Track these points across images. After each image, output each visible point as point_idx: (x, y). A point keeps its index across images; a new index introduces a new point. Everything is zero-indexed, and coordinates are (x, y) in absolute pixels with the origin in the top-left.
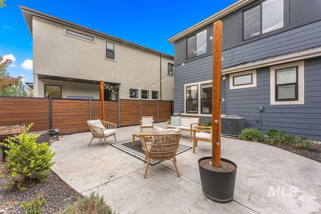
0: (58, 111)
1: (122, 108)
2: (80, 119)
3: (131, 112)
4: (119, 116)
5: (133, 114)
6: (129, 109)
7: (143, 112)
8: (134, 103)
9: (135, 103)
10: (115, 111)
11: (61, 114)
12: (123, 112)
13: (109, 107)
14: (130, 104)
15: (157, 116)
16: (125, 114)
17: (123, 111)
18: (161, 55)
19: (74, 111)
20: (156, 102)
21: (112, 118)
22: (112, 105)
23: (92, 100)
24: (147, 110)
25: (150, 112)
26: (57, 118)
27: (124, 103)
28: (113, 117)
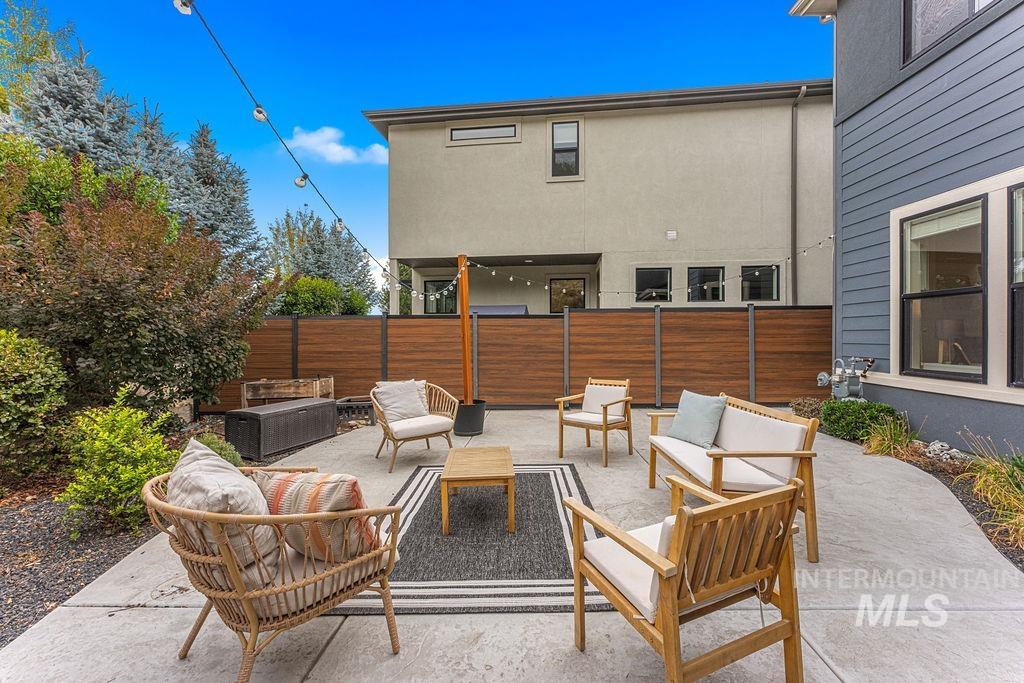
0: (398, 348)
1: (575, 339)
2: (449, 372)
3: (615, 357)
4: (566, 367)
5: (624, 362)
6: (605, 344)
7: (666, 357)
8: (625, 322)
9: (633, 322)
10: (553, 352)
11: (406, 357)
12: (579, 357)
13: (533, 339)
14: (614, 326)
15: (748, 378)
16: (588, 361)
17: (580, 353)
18: (795, 95)
19: (435, 348)
20: (744, 314)
21: (541, 374)
22: (540, 332)
23: (479, 317)
24: (688, 348)
25: (707, 356)
26: (396, 365)
27: (584, 322)
28: (544, 370)
